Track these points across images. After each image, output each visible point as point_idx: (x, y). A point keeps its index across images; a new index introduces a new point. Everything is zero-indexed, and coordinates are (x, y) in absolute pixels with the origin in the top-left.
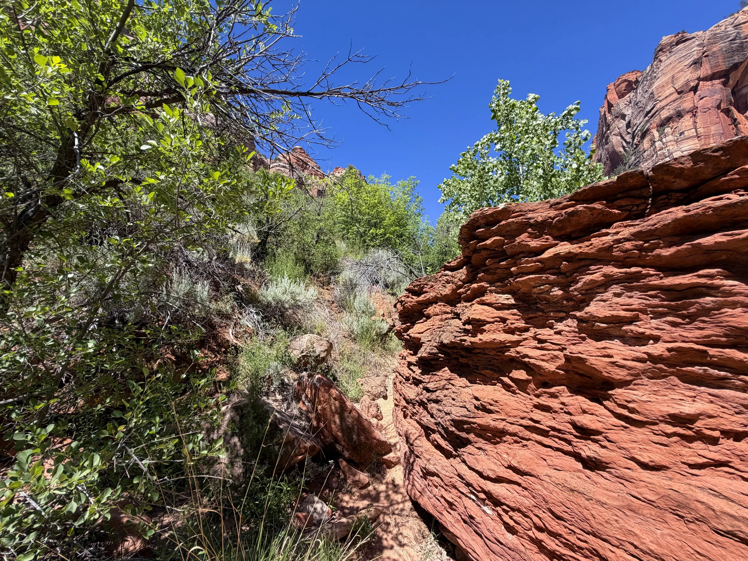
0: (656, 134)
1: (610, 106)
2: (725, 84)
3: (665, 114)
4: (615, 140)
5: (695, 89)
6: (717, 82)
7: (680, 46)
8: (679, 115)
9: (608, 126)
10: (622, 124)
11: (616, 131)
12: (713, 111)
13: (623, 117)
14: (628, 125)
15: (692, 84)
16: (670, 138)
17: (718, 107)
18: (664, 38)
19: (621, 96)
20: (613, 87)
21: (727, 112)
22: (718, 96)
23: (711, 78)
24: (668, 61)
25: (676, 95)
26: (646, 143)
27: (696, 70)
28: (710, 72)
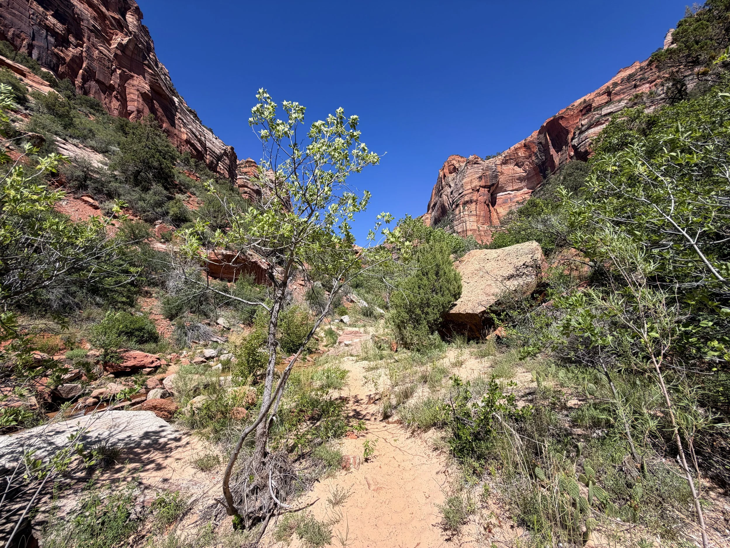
0: (462, 209)
1: (445, 176)
2: (489, 191)
3: (466, 198)
4: (445, 197)
5: (478, 191)
6: (486, 189)
7: (476, 165)
8: (471, 201)
9: (443, 188)
10: (449, 190)
11: (446, 193)
12: (483, 204)
13: (450, 187)
14: (452, 193)
15: (478, 188)
16: (466, 213)
17: (485, 203)
18: (471, 157)
19: (451, 173)
20: (447, 165)
21: (488, 205)
22: (485, 197)
23: (484, 187)
24: (471, 171)
25: (471, 191)
26: (457, 212)
27: (480, 181)
28: (484, 184)
